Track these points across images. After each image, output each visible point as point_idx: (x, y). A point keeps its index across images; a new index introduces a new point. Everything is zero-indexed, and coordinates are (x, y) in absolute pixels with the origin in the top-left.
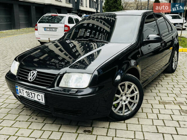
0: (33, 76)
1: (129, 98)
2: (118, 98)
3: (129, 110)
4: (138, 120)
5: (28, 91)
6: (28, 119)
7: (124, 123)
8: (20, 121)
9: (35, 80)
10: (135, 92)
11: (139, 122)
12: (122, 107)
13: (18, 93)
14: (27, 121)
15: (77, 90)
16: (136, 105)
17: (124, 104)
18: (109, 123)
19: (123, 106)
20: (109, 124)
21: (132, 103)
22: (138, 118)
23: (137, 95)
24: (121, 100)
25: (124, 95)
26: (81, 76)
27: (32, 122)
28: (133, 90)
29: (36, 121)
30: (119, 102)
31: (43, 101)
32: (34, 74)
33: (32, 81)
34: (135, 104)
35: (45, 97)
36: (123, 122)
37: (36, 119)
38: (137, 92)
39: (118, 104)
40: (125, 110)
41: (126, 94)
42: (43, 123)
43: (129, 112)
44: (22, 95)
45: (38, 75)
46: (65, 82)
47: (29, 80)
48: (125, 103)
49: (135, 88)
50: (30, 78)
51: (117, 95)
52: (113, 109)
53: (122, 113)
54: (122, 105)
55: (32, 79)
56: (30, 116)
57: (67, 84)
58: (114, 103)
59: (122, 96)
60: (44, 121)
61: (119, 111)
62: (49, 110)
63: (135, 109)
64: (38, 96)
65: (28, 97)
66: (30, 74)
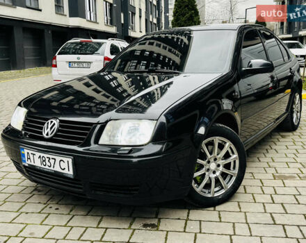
0: (51, 128)
1: (221, 167)
2: (201, 166)
3: (222, 188)
4: (239, 205)
5: (42, 155)
6: (43, 209)
7: (215, 210)
8: (27, 213)
9: (55, 135)
10: (230, 156)
11: (240, 208)
12: (209, 182)
13: (25, 161)
14: (40, 213)
15: (130, 148)
16: (234, 179)
17: (213, 176)
18: (187, 211)
19: (211, 181)
20: (189, 213)
21: (227, 175)
22: (238, 202)
23: (235, 162)
24: (208, 170)
25: (212, 160)
26: (137, 125)
27: (49, 214)
28: (228, 152)
29: (56, 211)
30: (204, 174)
31: (70, 172)
32: (54, 124)
33: (50, 136)
34: (232, 176)
35: (75, 164)
36: (212, 209)
37: (57, 209)
38: (235, 156)
39: (203, 176)
40: (215, 187)
41: (215, 159)
42: (69, 214)
43: (223, 191)
44: (32, 163)
45: (60, 126)
46: (110, 136)
47: (45, 135)
48: (215, 175)
49: (230, 148)
50: (46, 133)
51: (199, 161)
52: (195, 186)
53: (210, 193)
54: (210, 178)
55: (49, 133)
56: (45, 204)
57: (112, 138)
58: (196, 174)
59: (209, 162)
60: (71, 211)
61: (204, 190)
62: (81, 188)
63: (233, 185)
64: (62, 162)
65: (43, 166)
66: (46, 124)
